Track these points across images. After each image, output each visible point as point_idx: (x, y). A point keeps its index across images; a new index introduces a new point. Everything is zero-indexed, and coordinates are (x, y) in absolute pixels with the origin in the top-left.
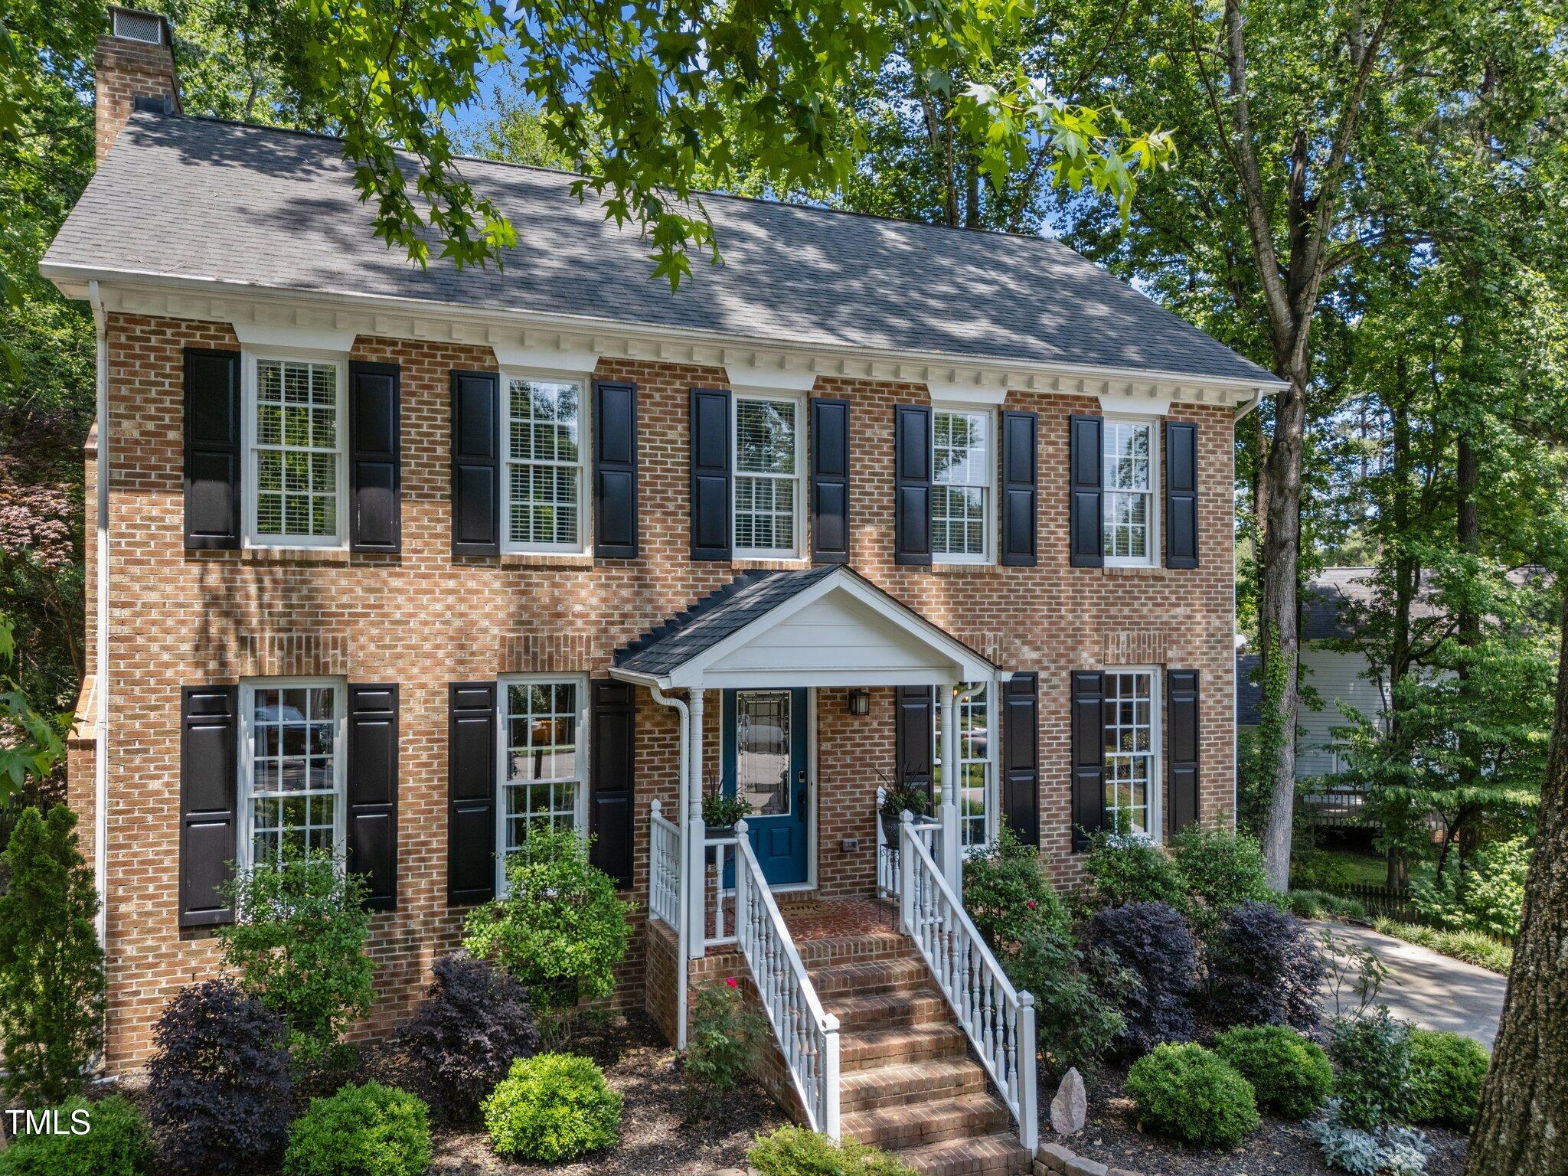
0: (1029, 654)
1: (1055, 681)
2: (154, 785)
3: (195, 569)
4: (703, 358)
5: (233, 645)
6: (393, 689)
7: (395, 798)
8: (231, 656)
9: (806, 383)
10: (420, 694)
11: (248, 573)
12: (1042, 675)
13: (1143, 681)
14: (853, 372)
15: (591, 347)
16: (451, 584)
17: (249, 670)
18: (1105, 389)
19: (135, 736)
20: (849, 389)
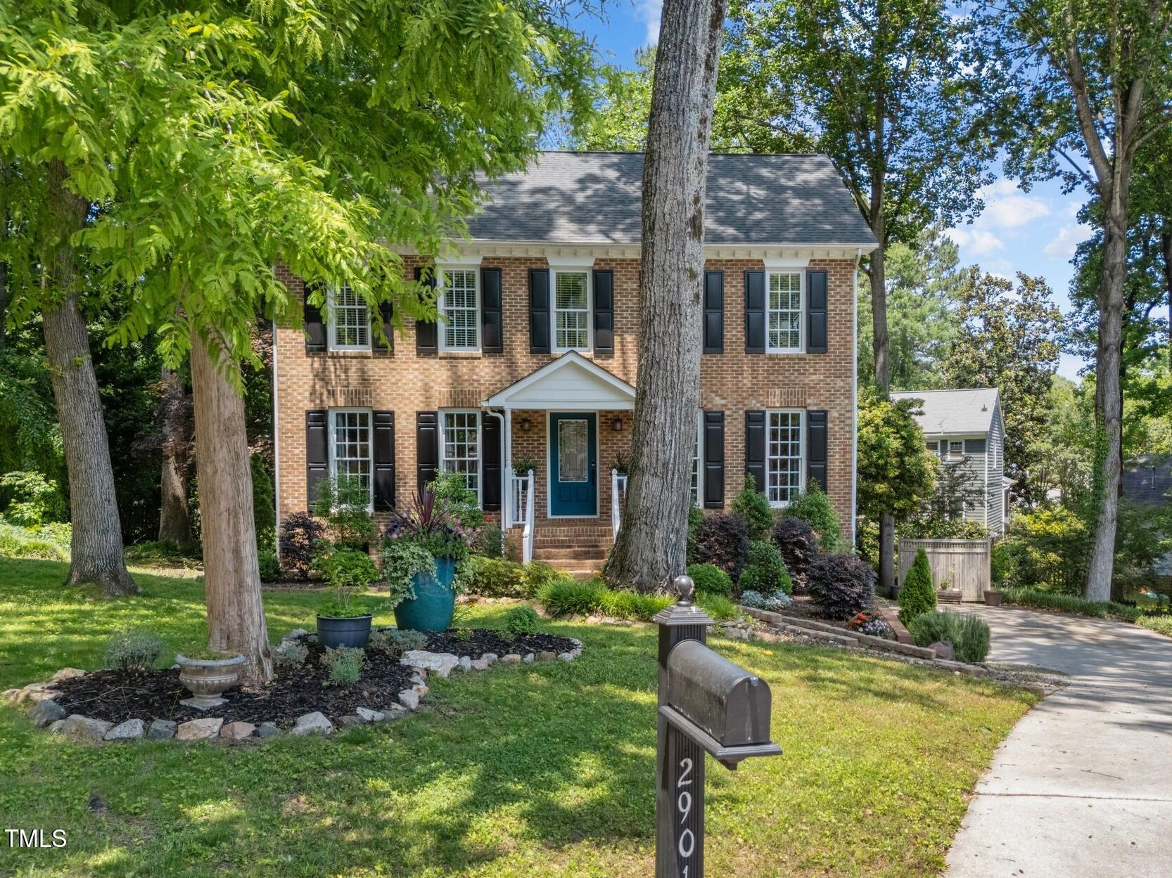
0: (718, 401)
1: (735, 416)
2: (296, 451)
3: (309, 360)
4: (534, 254)
5: (325, 393)
6: (392, 413)
7: (394, 462)
8: (325, 397)
9: (590, 263)
10: (404, 416)
11: (330, 362)
12: (727, 412)
13: (796, 417)
14: (614, 255)
15: (478, 252)
16: (416, 366)
17: (332, 404)
18: (765, 254)
19: (289, 431)
20: (614, 264)
